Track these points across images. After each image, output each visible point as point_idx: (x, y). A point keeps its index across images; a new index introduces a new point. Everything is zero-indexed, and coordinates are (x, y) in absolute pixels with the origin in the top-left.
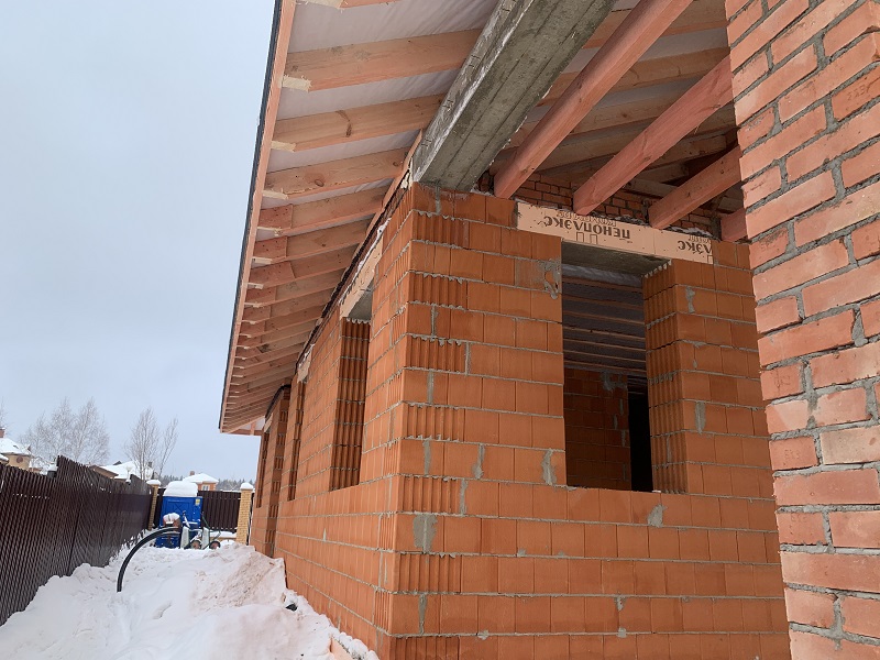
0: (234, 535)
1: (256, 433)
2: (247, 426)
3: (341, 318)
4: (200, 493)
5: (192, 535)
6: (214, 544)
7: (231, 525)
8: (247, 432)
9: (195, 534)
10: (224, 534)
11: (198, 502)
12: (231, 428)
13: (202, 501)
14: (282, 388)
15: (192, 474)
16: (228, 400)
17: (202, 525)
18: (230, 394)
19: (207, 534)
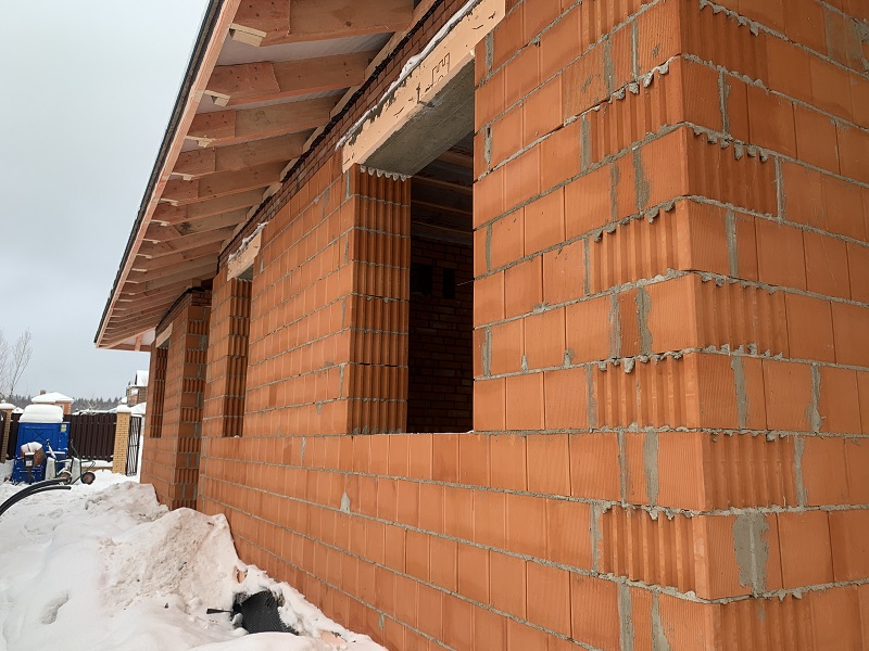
0: (110, 464)
1: (143, 348)
2: (130, 340)
3: (345, 168)
4: (66, 418)
5: (59, 466)
6: (88, 478)
7: (107, 453)
8: (131, 348)
9: (62, 465)
10: (99, 463)
11: (64, 429)
12: (112, 341)
13: (69, 427)
14: (189, 291)
15: (43, 393)
16: (117, 304)
17: (70, 455)
18: (121, 296)
19: (77, 465)
